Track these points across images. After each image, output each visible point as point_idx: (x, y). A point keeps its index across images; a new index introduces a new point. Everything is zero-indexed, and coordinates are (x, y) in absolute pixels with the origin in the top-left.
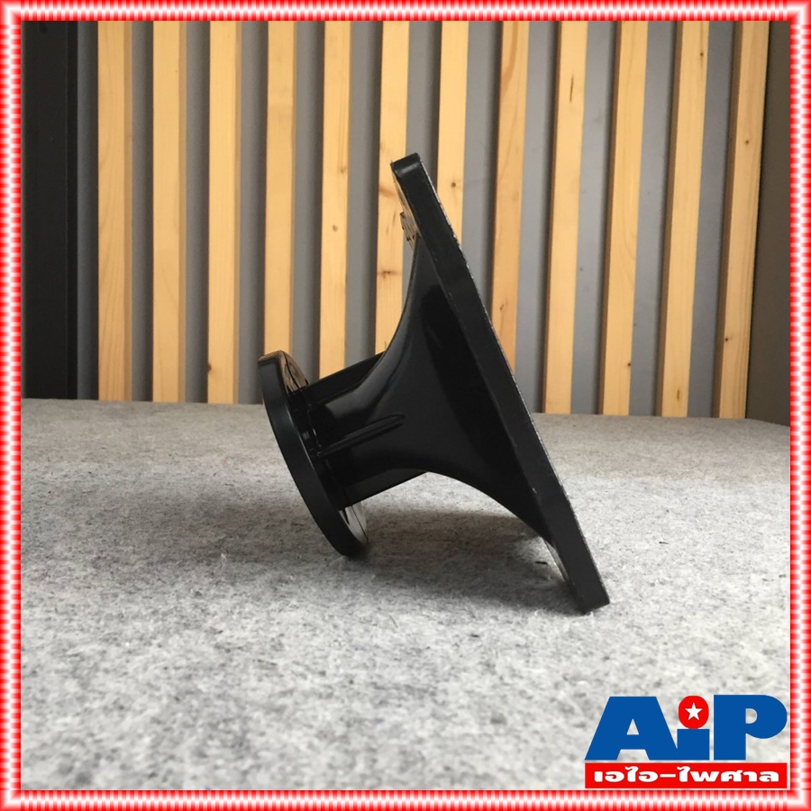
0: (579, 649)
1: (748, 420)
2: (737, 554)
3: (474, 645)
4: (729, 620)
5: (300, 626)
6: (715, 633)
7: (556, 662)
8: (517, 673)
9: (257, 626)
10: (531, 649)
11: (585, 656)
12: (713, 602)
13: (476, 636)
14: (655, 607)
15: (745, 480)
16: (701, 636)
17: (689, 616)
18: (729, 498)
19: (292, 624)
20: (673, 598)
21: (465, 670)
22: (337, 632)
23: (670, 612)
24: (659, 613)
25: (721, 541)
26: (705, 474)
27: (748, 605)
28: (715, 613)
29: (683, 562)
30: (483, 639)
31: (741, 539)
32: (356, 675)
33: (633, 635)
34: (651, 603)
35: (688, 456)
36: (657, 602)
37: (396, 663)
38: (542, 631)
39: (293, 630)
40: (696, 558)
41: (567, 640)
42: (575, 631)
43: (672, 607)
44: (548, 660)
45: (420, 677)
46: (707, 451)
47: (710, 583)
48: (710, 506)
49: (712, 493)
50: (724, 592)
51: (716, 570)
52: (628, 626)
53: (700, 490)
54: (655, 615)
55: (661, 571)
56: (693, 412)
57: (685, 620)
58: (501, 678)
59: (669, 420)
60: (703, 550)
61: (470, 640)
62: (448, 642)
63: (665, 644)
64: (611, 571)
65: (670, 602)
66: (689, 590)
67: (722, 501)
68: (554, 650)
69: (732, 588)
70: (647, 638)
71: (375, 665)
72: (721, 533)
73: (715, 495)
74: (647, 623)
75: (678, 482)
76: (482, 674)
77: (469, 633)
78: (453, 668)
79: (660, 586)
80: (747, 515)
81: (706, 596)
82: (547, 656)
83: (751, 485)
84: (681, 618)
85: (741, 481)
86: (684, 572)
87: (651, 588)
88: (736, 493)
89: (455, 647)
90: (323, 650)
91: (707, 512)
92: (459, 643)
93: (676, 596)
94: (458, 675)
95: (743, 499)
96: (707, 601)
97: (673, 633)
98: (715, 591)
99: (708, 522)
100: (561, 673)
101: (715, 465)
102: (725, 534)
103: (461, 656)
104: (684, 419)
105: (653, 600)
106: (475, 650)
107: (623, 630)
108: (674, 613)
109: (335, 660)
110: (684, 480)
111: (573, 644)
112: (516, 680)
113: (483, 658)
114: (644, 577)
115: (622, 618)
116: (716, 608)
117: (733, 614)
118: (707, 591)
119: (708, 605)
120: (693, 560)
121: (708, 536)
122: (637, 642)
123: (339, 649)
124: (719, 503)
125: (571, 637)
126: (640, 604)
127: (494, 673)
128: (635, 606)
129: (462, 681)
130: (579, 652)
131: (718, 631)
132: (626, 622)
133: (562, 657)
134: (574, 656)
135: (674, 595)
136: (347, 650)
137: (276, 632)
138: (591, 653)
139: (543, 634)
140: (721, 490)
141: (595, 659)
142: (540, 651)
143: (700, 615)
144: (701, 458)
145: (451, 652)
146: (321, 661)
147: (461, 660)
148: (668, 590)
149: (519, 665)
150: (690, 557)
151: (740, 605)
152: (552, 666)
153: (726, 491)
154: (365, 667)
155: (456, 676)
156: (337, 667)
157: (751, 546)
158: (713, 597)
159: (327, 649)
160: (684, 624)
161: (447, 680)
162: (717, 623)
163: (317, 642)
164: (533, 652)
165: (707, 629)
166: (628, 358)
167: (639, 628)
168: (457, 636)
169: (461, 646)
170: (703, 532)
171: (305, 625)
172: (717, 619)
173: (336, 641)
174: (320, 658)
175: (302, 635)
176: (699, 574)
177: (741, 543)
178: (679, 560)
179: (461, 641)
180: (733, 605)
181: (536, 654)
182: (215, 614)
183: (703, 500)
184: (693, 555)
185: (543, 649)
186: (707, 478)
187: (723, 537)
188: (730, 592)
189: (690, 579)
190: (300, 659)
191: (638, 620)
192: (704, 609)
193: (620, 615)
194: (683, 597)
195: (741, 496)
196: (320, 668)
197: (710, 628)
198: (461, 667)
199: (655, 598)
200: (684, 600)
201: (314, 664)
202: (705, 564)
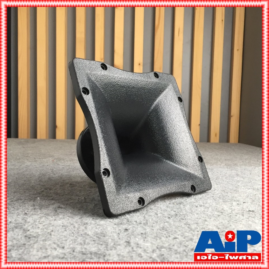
0: (165, 234)
1: (239, 144)
2: (229, 194)
3: (125, 234)
4: (223, 221)
5: (61, 227)
6: (217, 226)
7: (155, 240)
8: (139, 246)
9: (44, 227)
10: (147, 235)
11: (167, 237)
12: (218, 214)
13: (127, 230)
14: (196, 216)
15: (235, 165)
16: (212, 228)
17: (208, 219)
18: (229, 172)
19: (58, 226)
20: (204, 212)
21: (119, 245)
22: (74, 229)
23: (202, 218)
24: (197, 218)
25: (224, 189)
26: (222, 163)
27: (231, 214)
28: (218, 218)
29: (209, 197)
30: (129, 231)
31: (231, 188)
32: (76, 248)
33: (186, 228)
34: (195, 214)
35: (216, 157)
36: (197, 214)
37: (93, 242)
38: (152, 226)
39: (58, 228)
40: (214, 196)
41: (161, 231)
42: (165, 227)
43: (203, 216)
44: (152, 239)
45: (101, 248)
46: (224, 155)
47: (218, 206)
48: (222, 175)
49: (223, 170)
50: (223, 209)
51: (221, 200)
52: (185, 224)
53: (219, 169)
54: (196, 219)
55: (201, 201)
56: (221, 141)
57: (207, 221)
58: (133, 248)
59: (212, 143)
60: (217, 192)
61: (124, 231)
62: (115, 232)
63: (198, 231)
64: (183, 201)
65: (202, 214)
66: (210, 208)
67: (226, 173)
68: (156, 235)
69: (226, 207)
70: (191, 229)
71: (85, 243)
72: (225, 186)
73: (224, 171)
74: (192, 223)
75: (212, 167)
76: (126, 246)
77: (125, 228)
78: (115, 244)
79: (200, 207)
80: (234, 178)
81: (216, 211)
82: (152, 238)
83: (237, 167)
84: (206, 220)
85: (234, 166)
86: (209, 201)
87: (196, 208)
88: (232, 170)
89: (118, 235)
90: (66, 237)
91: (221, 178)
92: (120, 233)
93: (205, 211)
94: (116, 247)
95: (234, 172)
96: (216, 213)
97: (201, 227)
98: (219, 209)
99: (220, 181)
100: (156, 245)
101: (226, 160)
102: (226, 186)
103: (119, 239)
104: (217, 143)
105: (196, 213)
106: (126, 236)
107: (183, 226)
108: (203, 219)
109: (70, 242)
110: (214, 165)
111: (163, 232)
112: (138, 249)
113: (127, 239)
114: (194, 204)
115: (184, 221)
116: (219, 216)
117: (224, 218)
118: (216, 209)
119: (216, 215)
120: (213, 197)
121: (219, 187)
122: (188, 231)
123: (73, 237)
124: (225, 174)
125: (163, 229)
126: (191, 215)
127: (130, 246)
128: (189, 216)
129: (117, 250)
130: (165, 236)
131: (218, 226)
132: (185, 223)
133: (158, 238)
134: (163, 238)
135: (204, 211)
136: (76, 237)
137: (51, 229)
138: (169, 236)
139: (153, 228)
140: (226, 169)
141: (170, 238)
142: (150, 236)
143: (213, 219)
144: (221, 157)
145: (116, 237)
146: (64, 242)
147: (119, 240)
148: (202, 209)
149: (141, 242)
150: (212, 195)
151: (228, 215)
152: (153, 242)
153: (228, 170)
154: (81, 244)
155: (115, 248)
156: (70, 245)
157: (235, 190)
158: (218, 211)
159: (68, 236)
160: (206, 223)
161: (111, 250)
162: (218, 222)
163: (65, 233)
164: (148, 236)
165: (214, 225)
166: (199, 123)
167: (189, 225)
168: (120, 230)
169: (120, 234)
170: (218, 185)
171: (63, 226)
172: (219, 220)
173: (72, 233)
174: (64, 240)
175: (60, 230)
176: (214, 202)
177: (231, 190)
178: (208, 197)
179: (121, 232)
180: (225, 215)
181: (148, 237)
182: (29, 222)
183: (220, 173)
184: (213, 194)
185: (151, 235)
186: (222, 165)
187: (225, 187)
188: (225, 209)
189: (211, 204)
190: (56, 241)
191: (189, 222)
192: (214, 217)
193: (183, 219)
194: (207, 211)
195: (233, 171)
196: (63, 245)
197: (215, 224)
198: (118, 243)
199: (197, 212)
200: (207, 213)
201: (61, 243)
202: (217, 198)
